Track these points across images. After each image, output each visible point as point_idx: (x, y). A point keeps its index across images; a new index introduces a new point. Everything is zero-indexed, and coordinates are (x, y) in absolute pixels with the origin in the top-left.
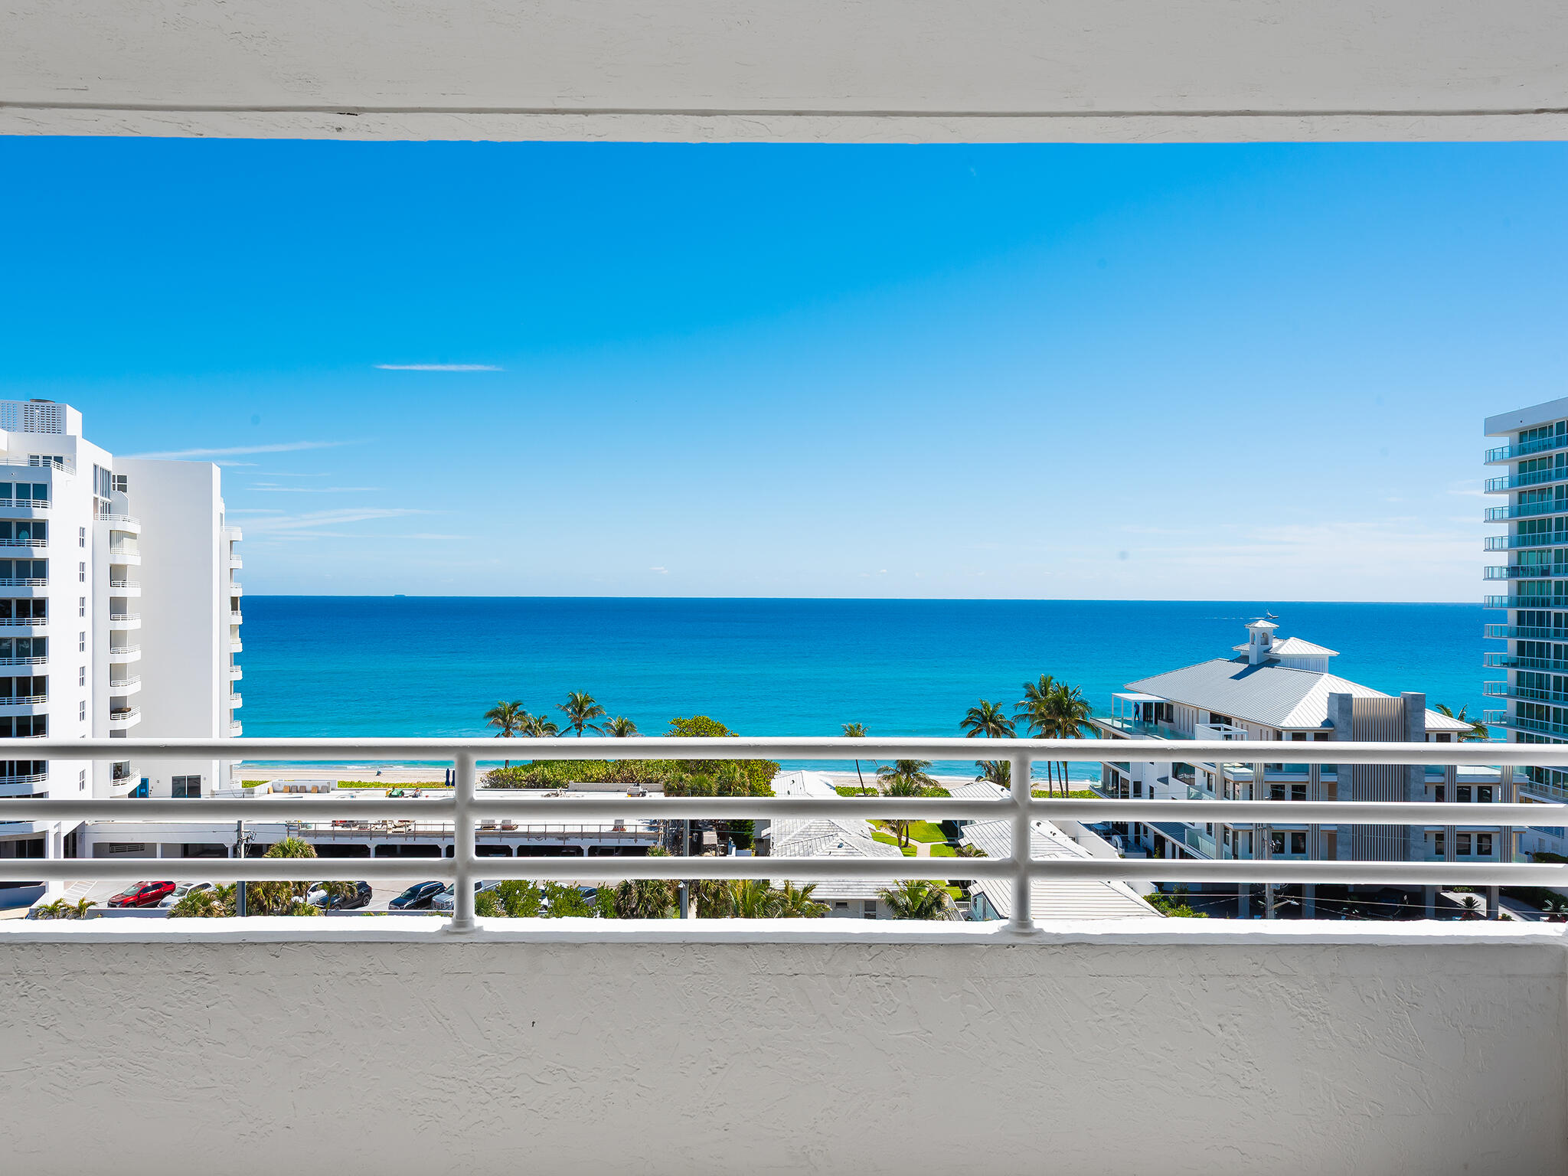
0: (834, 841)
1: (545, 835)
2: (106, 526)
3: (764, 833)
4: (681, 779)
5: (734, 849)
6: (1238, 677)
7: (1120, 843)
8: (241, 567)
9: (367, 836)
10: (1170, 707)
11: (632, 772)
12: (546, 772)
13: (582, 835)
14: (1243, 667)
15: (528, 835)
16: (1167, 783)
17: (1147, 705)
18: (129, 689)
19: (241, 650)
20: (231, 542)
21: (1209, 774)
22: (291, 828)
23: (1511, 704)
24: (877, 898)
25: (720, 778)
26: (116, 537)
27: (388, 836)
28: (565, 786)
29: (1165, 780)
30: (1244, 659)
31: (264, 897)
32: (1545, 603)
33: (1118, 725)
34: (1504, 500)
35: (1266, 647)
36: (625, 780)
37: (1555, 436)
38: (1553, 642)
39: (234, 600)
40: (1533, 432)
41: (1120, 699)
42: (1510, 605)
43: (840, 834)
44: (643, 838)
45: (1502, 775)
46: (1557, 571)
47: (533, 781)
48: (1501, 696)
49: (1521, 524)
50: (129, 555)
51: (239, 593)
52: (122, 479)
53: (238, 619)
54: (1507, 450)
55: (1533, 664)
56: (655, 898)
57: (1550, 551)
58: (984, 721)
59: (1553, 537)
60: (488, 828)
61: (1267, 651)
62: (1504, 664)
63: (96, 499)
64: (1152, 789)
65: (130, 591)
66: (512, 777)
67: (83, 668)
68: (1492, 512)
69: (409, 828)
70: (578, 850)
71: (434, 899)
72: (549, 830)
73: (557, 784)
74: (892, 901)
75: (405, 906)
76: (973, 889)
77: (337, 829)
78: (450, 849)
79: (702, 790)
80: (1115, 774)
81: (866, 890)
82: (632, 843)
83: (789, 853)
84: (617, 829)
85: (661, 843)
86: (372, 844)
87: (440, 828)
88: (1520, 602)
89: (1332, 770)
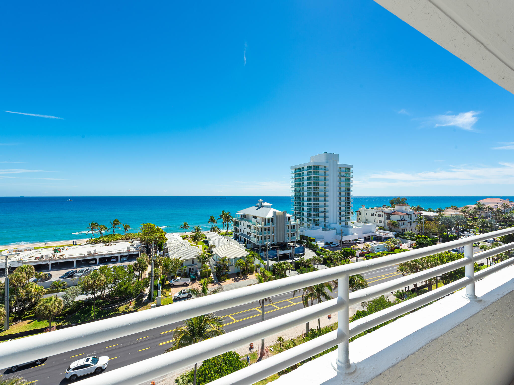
0: (185, 247)
1: (107, 254)
3: (166, 247)
4: (145, 237)
5: (159, 252)
6: (257, 209)
7: (238, 241)
9: (48, 261)
10: (246, 215)
11: (129, 237)
12: (104, 239)
13: (118, 253)
15: (102, 255)
17: (241, 215)
21: (254, 227)
23: (294, 212)
24: (194, 258)
25: (155, 236)
27: (56, 260)
28: (111, 242)
29: (246, 229)
30: (258, 206)
31: (15, 283)
32: (299, 196)
33: (237, 219)
34: (293, 180)
36: (128, 239)
37: (300, 170)
38: (300, 202)
40: (297, 169)
41: (237, 214)
42: (294, 196)
43: (185, 245)
44: (135, 252)
45: (297, 223)
46: (301, 191)
47: (101, 242)
49: (296, 184)
54: (294, 172)
55: (298, 206)
56: (144, 265)
57: (300, 188)
58: (212, 220)
59: (300, 186)
60: (89, 254)
61: (262, 205)
62: (293, 206)
64: (243, 230)
66: (94, 241)
69: (63, 257)
70: (117, 257)
71: (74, 275)
72: (108, 253)
73: (108, 242)
74: (198, 258)
75: (64, 278)
76: (214, 253)
77: (37, 260)
78: (77, 261)
79: (150, 240)
80: (236, 228)
81: (192, 256)
82: (132, 253)
83: (173, 251)
84: (128, 250)
85: (140, 253)
86: (50, 263)
87: (74, 256)
88: (296, 196)
89: (273, 224)
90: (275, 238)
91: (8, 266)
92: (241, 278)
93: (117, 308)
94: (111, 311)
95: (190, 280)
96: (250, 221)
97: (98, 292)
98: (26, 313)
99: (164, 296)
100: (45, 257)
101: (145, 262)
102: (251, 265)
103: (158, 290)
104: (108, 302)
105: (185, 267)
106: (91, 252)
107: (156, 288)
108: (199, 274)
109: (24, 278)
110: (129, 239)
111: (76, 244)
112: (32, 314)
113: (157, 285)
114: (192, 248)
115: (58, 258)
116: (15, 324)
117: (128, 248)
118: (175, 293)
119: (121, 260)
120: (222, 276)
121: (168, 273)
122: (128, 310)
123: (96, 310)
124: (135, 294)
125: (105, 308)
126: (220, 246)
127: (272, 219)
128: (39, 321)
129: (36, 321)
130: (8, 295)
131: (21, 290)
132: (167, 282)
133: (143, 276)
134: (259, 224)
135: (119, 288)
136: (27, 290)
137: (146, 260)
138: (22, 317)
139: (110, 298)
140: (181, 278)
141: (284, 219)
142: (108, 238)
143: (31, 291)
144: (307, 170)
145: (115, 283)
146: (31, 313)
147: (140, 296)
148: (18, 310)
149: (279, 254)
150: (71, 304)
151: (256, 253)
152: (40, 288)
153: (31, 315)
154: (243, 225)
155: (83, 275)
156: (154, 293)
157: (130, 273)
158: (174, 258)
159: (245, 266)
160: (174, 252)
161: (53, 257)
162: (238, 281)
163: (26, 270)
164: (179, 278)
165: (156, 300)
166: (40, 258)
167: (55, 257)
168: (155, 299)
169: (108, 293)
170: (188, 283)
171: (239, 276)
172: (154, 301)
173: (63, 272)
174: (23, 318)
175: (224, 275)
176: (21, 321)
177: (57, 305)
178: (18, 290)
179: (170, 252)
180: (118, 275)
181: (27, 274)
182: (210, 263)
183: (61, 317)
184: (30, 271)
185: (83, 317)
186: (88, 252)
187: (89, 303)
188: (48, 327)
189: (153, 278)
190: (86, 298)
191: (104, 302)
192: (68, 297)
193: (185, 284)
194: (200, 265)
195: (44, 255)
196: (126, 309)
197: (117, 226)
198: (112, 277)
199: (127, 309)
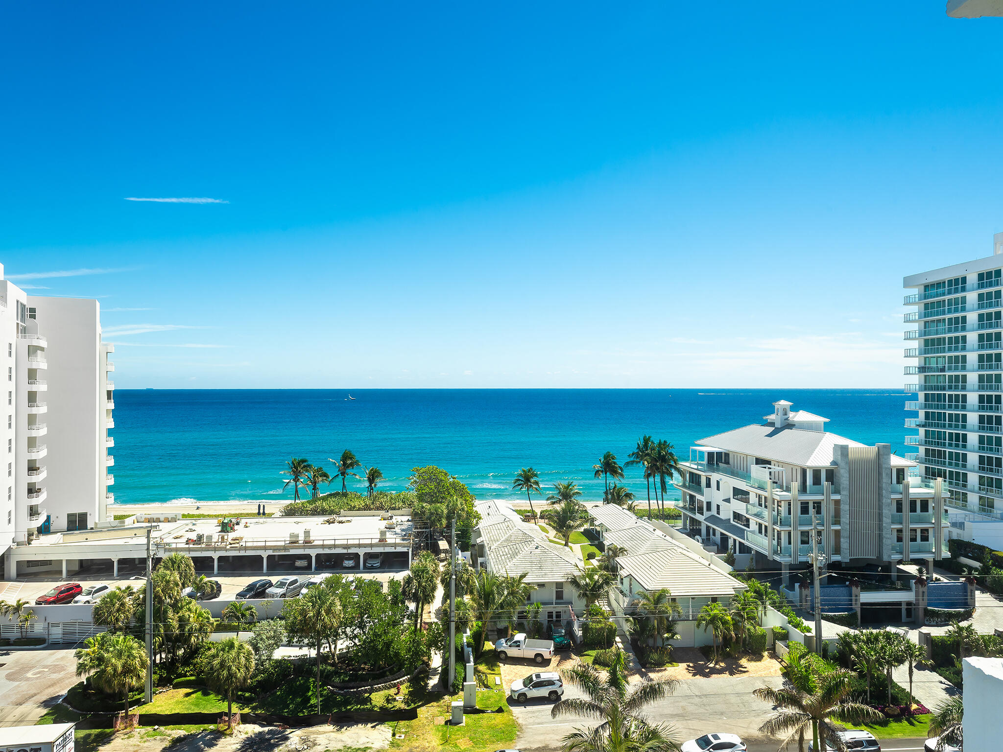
0: (533, 545)
1: (335, 546)
2: (26, 342)
3: (478, 540)
4: (423, 507)
5: (460, 552)
6: (770, 435)
7: (700, 540)
8: (114, 370)
9: (212, 550)
10: (727, 455)
11: (381, 503)
12: (324, 504)
13: (359, 546)
14: (771, 429)
15: (323, 546)
16: (729, 502)
17: (711, 455)
18: (40, 454)
19: (113, 427)
20: (107, 353)
21: (759, 495)
22: (159, 546)
23: (922, 450)
24: (562, 580)
25: (448, 505)
26: (32, 350)
28: (338, 514)
29: (728, 500)
31: (162, 594)
32: (944, 389)
33: (695, 467)
34: (915, 327)
35: (786, 417)
36: (378, 509)
37: (947, 288)
38: (948, 412)
39: (109, 392)
40: (933, 285)
41: (694, 451)
42: (920, 390)
43: (533, 540)
44: (400, 546)
45: (935, 493)
46: (950, 369)
47: (316, 511)
48: (916, 445)
49: (926, 341)
50: (41, 363)
51: (112, 388)
52: (33, 310)
53: (111, 405)
54: (917, 296)
55: (938, 426)
56: (429, 586)
57: (944, 357)
58: (609, 467)
59: (947, 349)
60: (295, 542)
61: (787, 419)
62: (917, 425)
63: (18, 324)
64: (718, 506)
65: (41, 387)
66: (301, 508)
67: (10, 440)
68: (909, 333)
69: (241, 544)
70: (357, 556)
71: (267, 591)
72: (337, 542)
73: (332, 512)
74: (574, 582)
75: (247, 597)
76: (623, 573)
77: (191, 546)
78: (270, 557)
79: (437, 514)
80: (692, 497)
81: (557, 576)
82: (392, 550)
83: (501, 554)
84: (382, 540)
85: (411, 549)
86: (215, 556)
87: (263, 544)
88: (926, 388)
89: (837, 491)
90: (842, 540)
91: (152, 553)
92: (717, 666)
93: (366, 695)
94: (353, 699)
95: (552, 649)
96: (745, 475)
97: (323, 644)
98: (180, 670)
99: (481, 684)
100: (205, 541)
101: (432, 577)
102: (755, 627)
103: (467, 664)
104: (345, 673)
105: (537, 605)
106: (297, 536)
107: (461, 658)
108: (579, 633)
109: (177, 585)
110: (381, 508)
111: (264, 514)
112: (192, 675)
113: (462, 648)
114: (556, 549)
115: (231, 544)
116: (161, 692)
117: (383, 533)
118: (511, 681)
119: (367, 564)
120: (651, 652)
121: (491, 618)
122: (394, 707)
123: (321, 691)
124: (411, 663)
125: (341, 689)
126: (642, 551)
127: (831, 475)
128: (206, 694)
129: (200, 693)
130: (151, 622)
131: (170, 614)
132: (489, 646)
133: (426, 618)
134: (781, 487)
135: (372, 641)
136: (180, 614)
137: (434, 571)
138: (174, 679)
139: (348, 665)
140: (525, 639)
141: (880, 474)
142: (332, 503)
143: (189, 620)
144: (981, 286)
145: (361, 626)
146: (189, 671)
147: (420, 672)
148: (165, 660)
149: (861, 601)
150: (267, 665)
151: (770, 588)
152: (205, 614)
153: (189, 676)
154: (718, 489)
155: (284, 595)
156: (456, 669)
157: (395, 602)
158: (505, 575)
159: (732, 627)
160: (503, 557)
161: (220, 540)
162: (707, 676)
163: (179, 567)
164: (520, 637)
165: (462, 690)
166: (195, 541)
167: (225, 541)
168: (459, 688)
169: (345, 651)
170: (547, 656)
171: (710, 661)
172: (457, 694)
173: (244, 582)
174: (175, 681)
175: (658, 647)
176: (171, 686)
177: (243, 660)
178: (165, 612)
179: (492, 555)
180: (369, 606)
181: (181, 575)
182: (609, 605)
183: (247, 695)
184: (185, 570)
185: (294, 704)
186: (291, 536)
187: (302, 666)
188: (226, 714)
189: (453, 625)
190: (297, 657)
191: (336, 673)
192: (261, 646)
193: (539, 659)
194: (580, 604)
195: (203, 535)
196: (388, 701)
197: (350, 471)
198: (354, 608)
199: (391, 703)
